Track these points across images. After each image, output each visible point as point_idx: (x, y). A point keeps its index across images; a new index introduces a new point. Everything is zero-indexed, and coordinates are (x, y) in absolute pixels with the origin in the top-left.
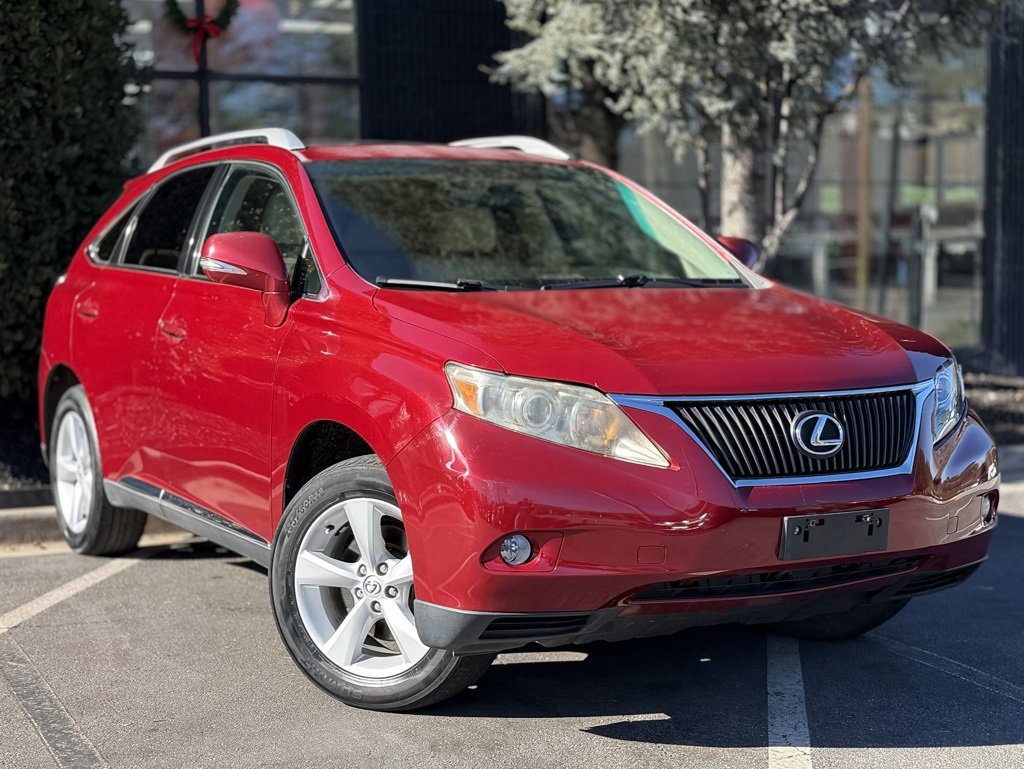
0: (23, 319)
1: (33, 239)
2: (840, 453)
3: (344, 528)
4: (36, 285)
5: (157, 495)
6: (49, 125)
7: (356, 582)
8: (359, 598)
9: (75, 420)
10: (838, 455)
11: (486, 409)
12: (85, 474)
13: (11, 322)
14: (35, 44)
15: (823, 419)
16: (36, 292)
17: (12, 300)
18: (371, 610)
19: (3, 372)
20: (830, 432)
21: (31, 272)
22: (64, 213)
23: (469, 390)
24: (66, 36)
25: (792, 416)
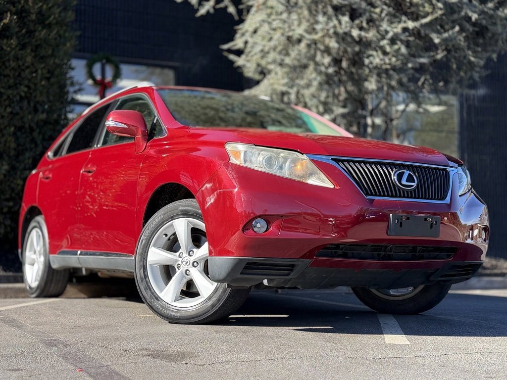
0: (13, 195)
1: (21, 158)
2: (415, 189)
3: (173, 236)
4: (21, 179)
5: (76, 254)
6: (32, 104)
7: (178, 260)
8: (179, 269)
9: (37, 232)
10: (415, 191)
11: (245, 161)
12: (40, 258)
13: (8, 196)
14: (28, 67)
15: (407, 173)
16: (20, 182)
17: (9, 186)
18: (185, 275)
19: (2, 221)
20: (410, 179)
21: (19, 173)
22: (36, 146)
23: (237, 154)
24: (43, 65)
25: (392, 170)
